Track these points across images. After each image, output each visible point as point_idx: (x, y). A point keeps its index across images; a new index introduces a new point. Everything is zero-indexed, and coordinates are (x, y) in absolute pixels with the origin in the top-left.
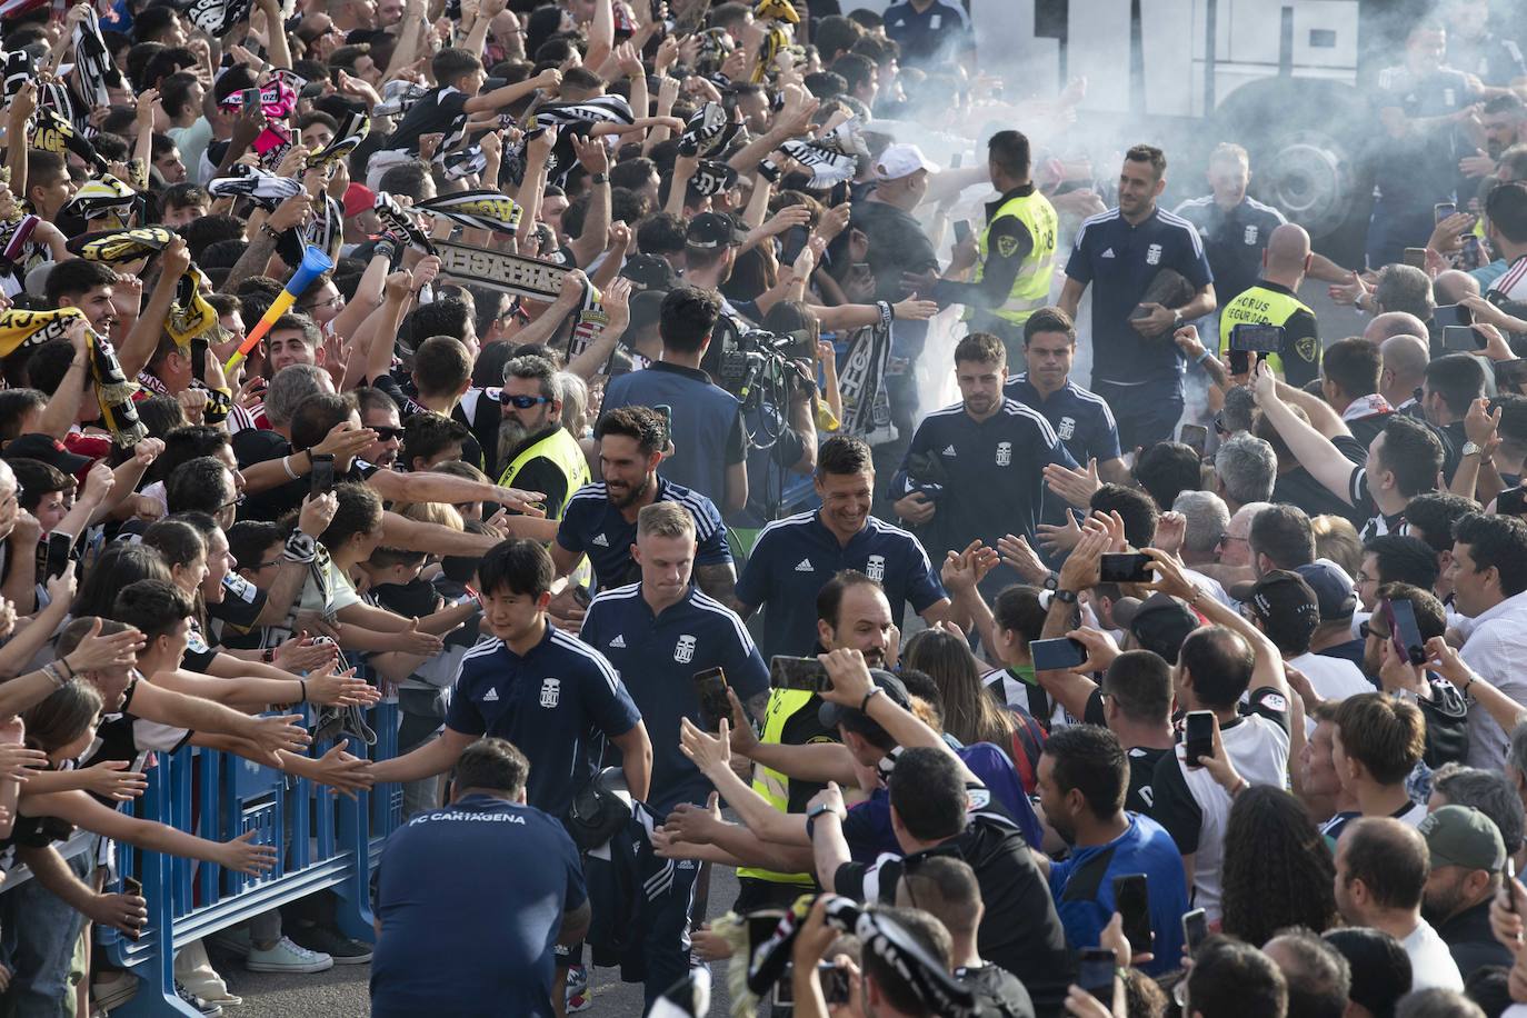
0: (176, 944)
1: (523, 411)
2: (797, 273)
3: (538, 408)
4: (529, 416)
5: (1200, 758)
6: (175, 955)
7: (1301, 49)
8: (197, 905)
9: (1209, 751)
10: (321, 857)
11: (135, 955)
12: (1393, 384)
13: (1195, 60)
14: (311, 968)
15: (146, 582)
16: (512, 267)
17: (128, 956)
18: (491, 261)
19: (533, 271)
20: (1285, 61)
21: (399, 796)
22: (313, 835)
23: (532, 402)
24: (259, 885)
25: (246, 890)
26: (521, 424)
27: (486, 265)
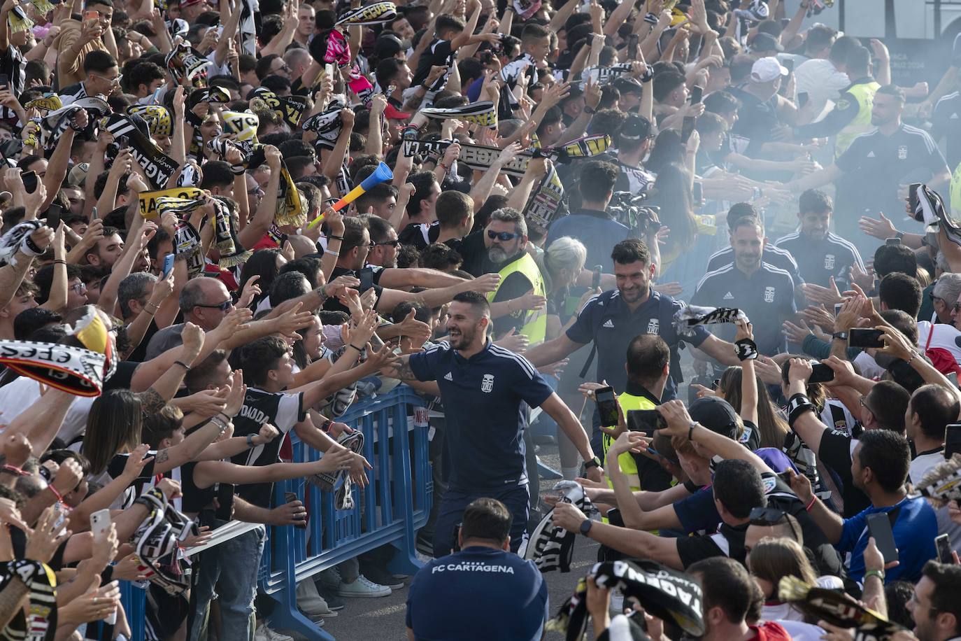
1: (504, 242)
2: (690, 148)
3: (514, 240)
8: (309, 555)
10: (384, 524)
11: (273, 587)
13: (927, 3)
14: (376, 594)
17: (268, 588)
23: (510, 237)
24: (347, 542)
25: (339, 545)
26: (503, 250)
27: (487, 157)
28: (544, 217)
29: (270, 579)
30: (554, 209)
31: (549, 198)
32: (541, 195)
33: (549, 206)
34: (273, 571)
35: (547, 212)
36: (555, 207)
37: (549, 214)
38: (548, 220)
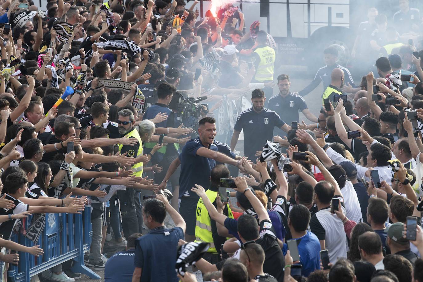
0: (30, 276)
1: (125, 125)
2: (199, 82)
3: (129, 124)
4: (127, 127)
5: (335, 211)
6: (30, 279)
7: (334, 19)
8: (36, 265)
9: (338, 209)
10: (70, 250)
12: (361, 111)
13: (305, 22)
15: (15, 173)
16: (118, 84)
18: (113, 82)
19: (123, 84)
20: (330, 22)
21: (91, 233)
22: (68, 244)
23: (128, 123)
24: (53, 259)
25: (50, 260)
26: (125, 129)
27: (112, 83)
28: (140, 108)
29: (17, 276)
30: (143, 104)
31: (140, 99)
32: (137, 99)
33: (141, 103)
34: (19, 272)
35: (141, 106)
36: (144, 103)
37: (142, 107)
38: (142, 109)
